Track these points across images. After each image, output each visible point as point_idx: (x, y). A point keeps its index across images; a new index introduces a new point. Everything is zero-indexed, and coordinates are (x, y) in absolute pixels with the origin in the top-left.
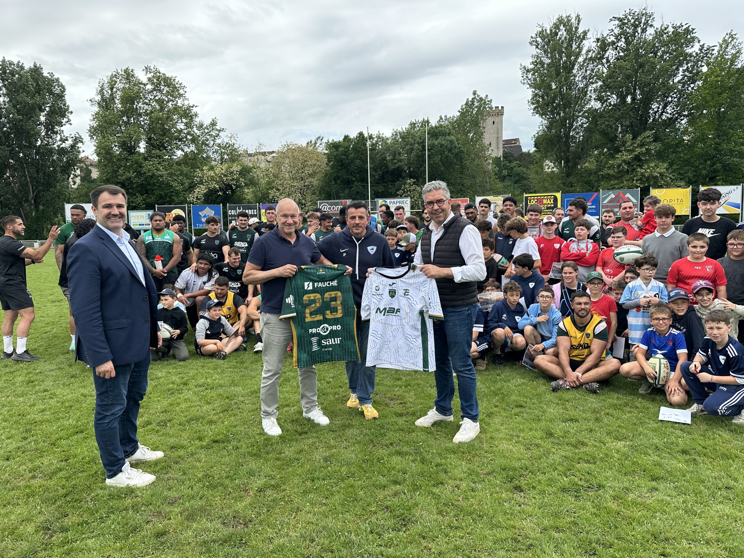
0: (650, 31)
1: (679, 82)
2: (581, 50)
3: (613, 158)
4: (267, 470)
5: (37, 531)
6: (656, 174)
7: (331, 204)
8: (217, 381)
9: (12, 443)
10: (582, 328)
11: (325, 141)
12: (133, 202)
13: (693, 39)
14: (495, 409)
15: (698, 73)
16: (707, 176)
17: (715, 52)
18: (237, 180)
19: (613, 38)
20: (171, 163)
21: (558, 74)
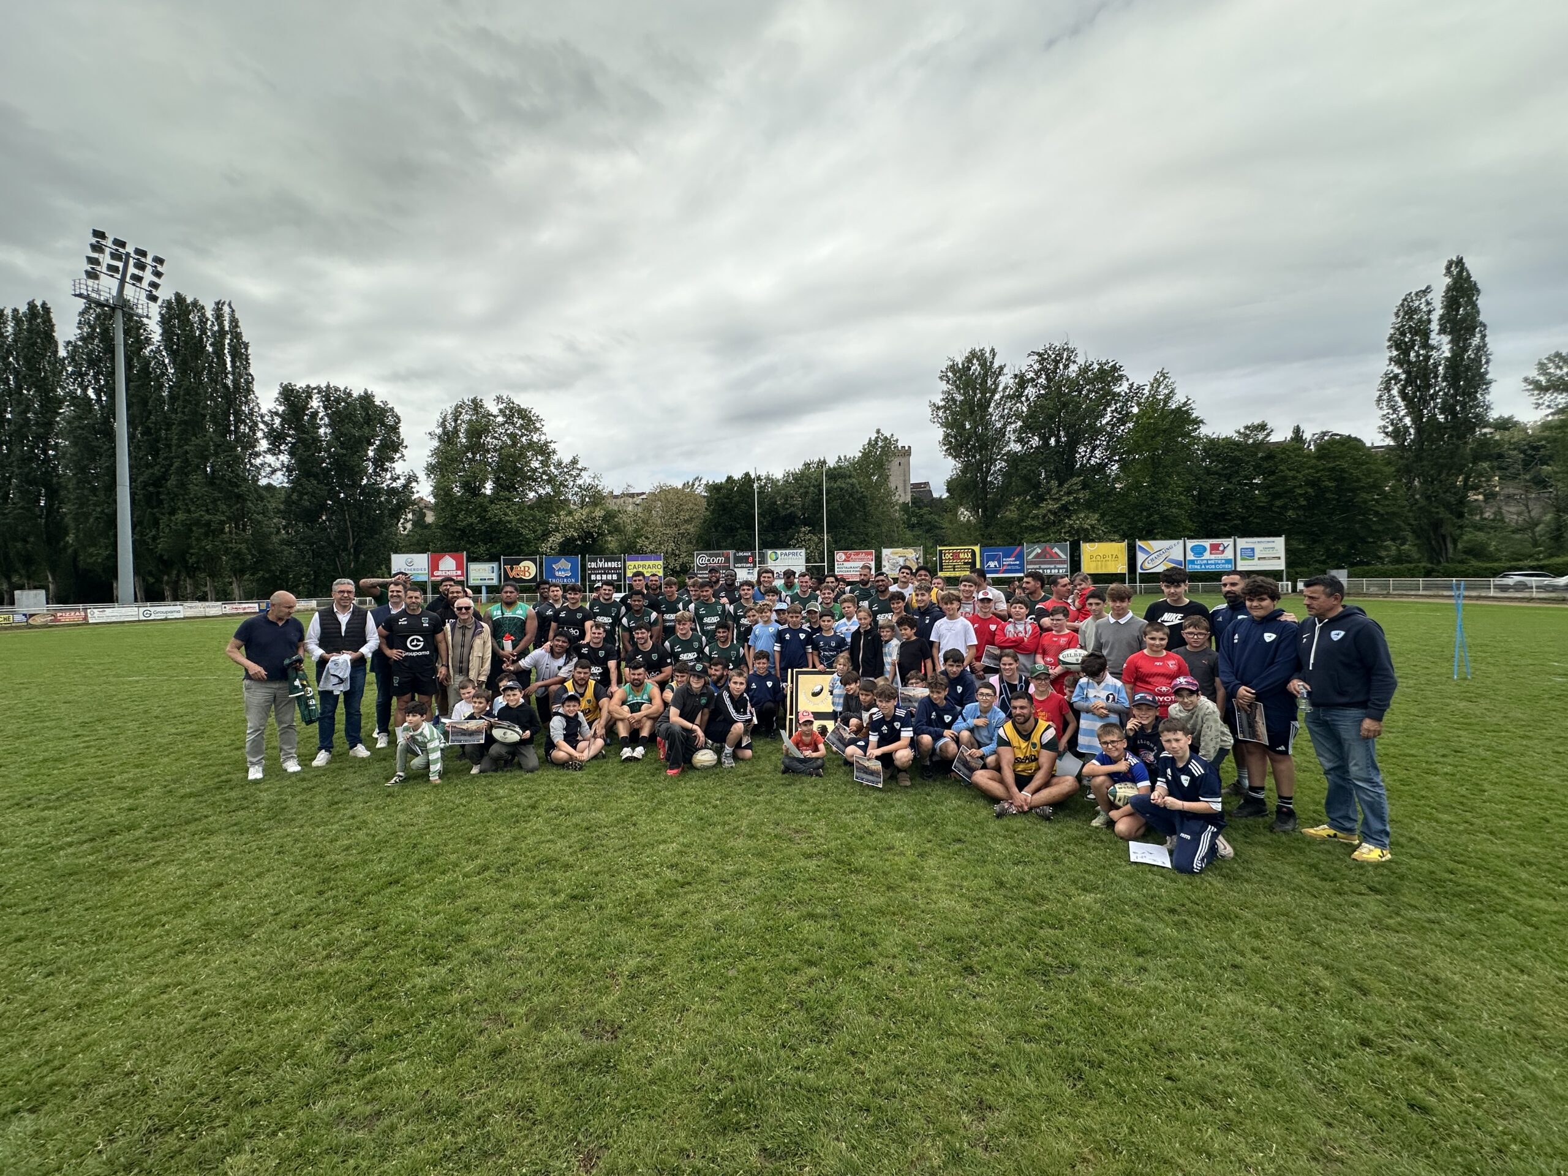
0: (1073, 368)
1: (1107, 423)
2: (997, 386)
3: (1037, 507)
4: (641, 944)
5: (328, 1050)
6: (1086, 526)
7: (711, 556)
8: (574, 803)
9: (302, 901)
10: (1026, 737)
11: (704, 482)
12: (473, 553)
13: (1121, 376)
14: (929, 845)
15: (1127, 414)
16: (1143, 529)
17: (1146, 392)
18: (600, 527)
19: (1032, 375)
20: (521, 506)
21: (972, 412)
